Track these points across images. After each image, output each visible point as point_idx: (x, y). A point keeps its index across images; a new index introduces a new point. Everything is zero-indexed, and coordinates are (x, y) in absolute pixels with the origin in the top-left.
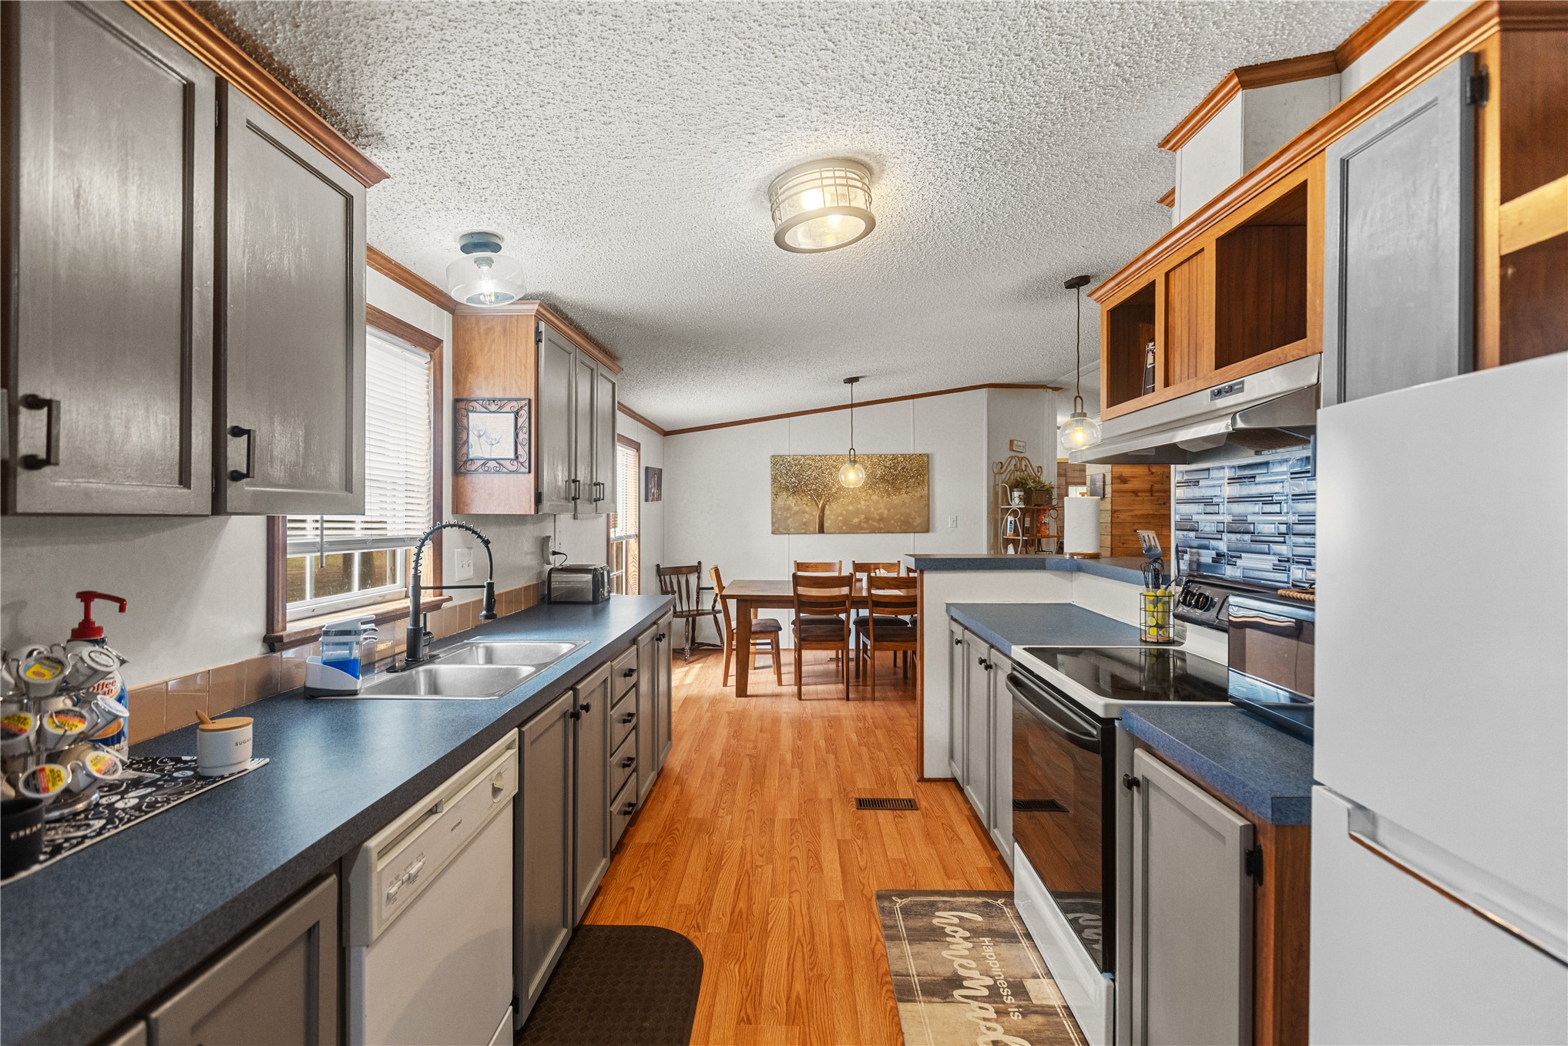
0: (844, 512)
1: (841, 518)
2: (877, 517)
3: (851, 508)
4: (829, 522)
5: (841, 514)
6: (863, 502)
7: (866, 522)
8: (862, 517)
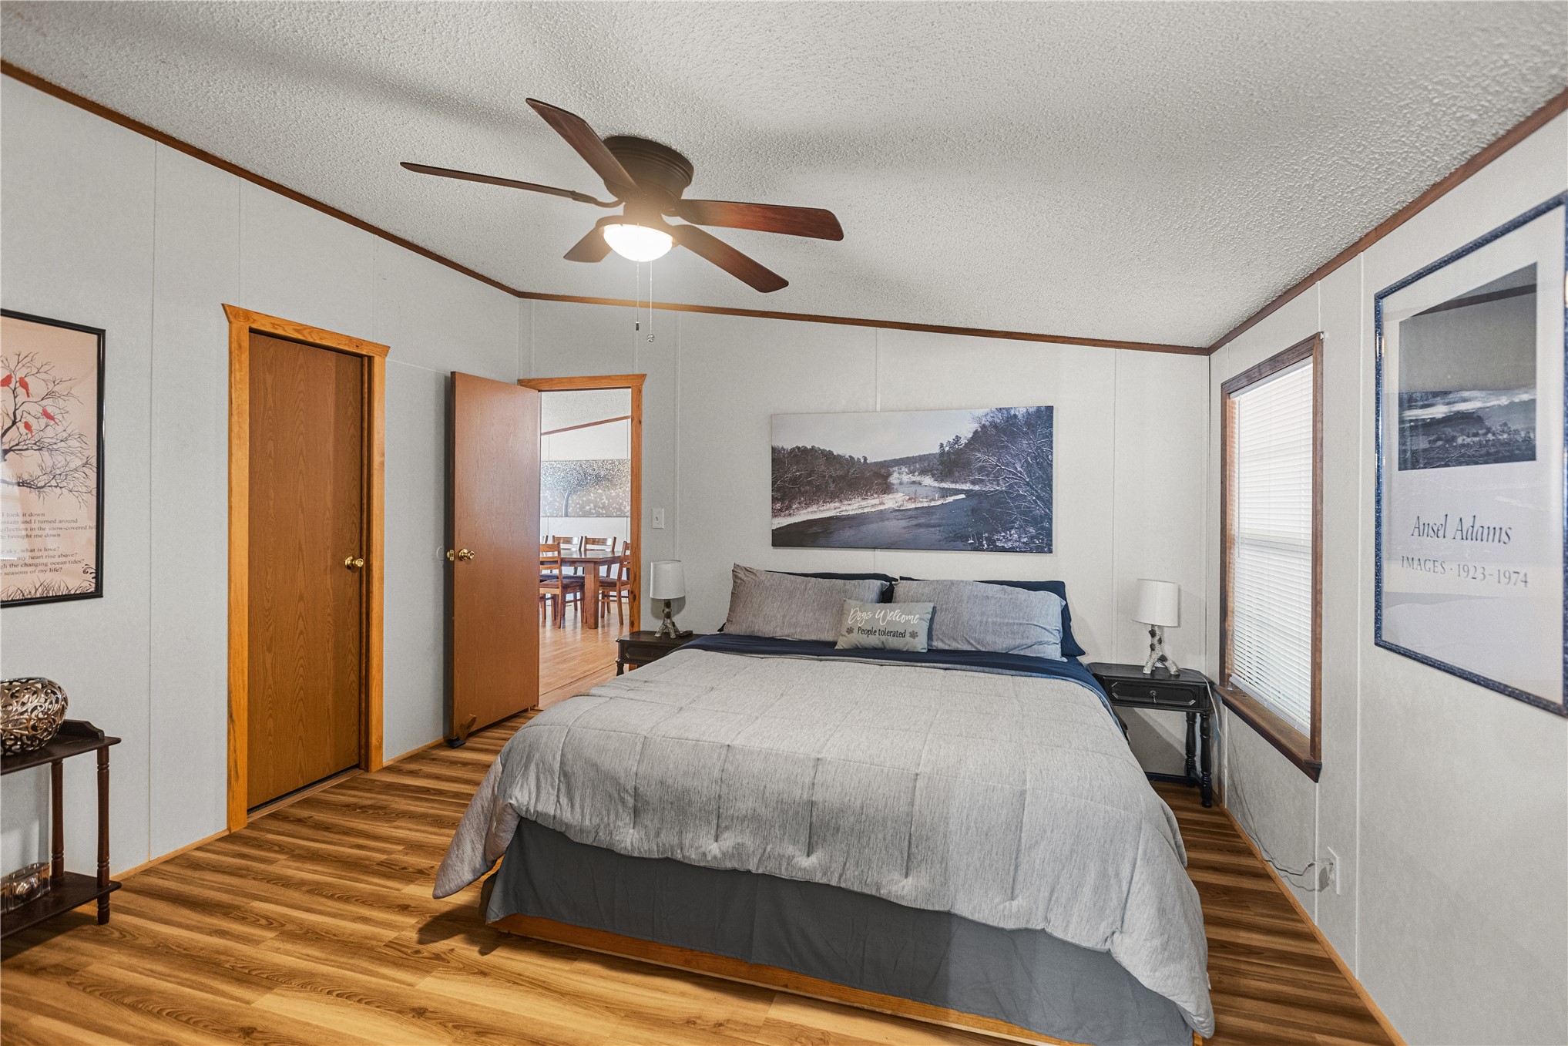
0: (580, 502)
1: (578, 506)
3: (585, 499)
5: (578, 503)
6: (592, 495)
7: (594, 509)
8: (592, 505)
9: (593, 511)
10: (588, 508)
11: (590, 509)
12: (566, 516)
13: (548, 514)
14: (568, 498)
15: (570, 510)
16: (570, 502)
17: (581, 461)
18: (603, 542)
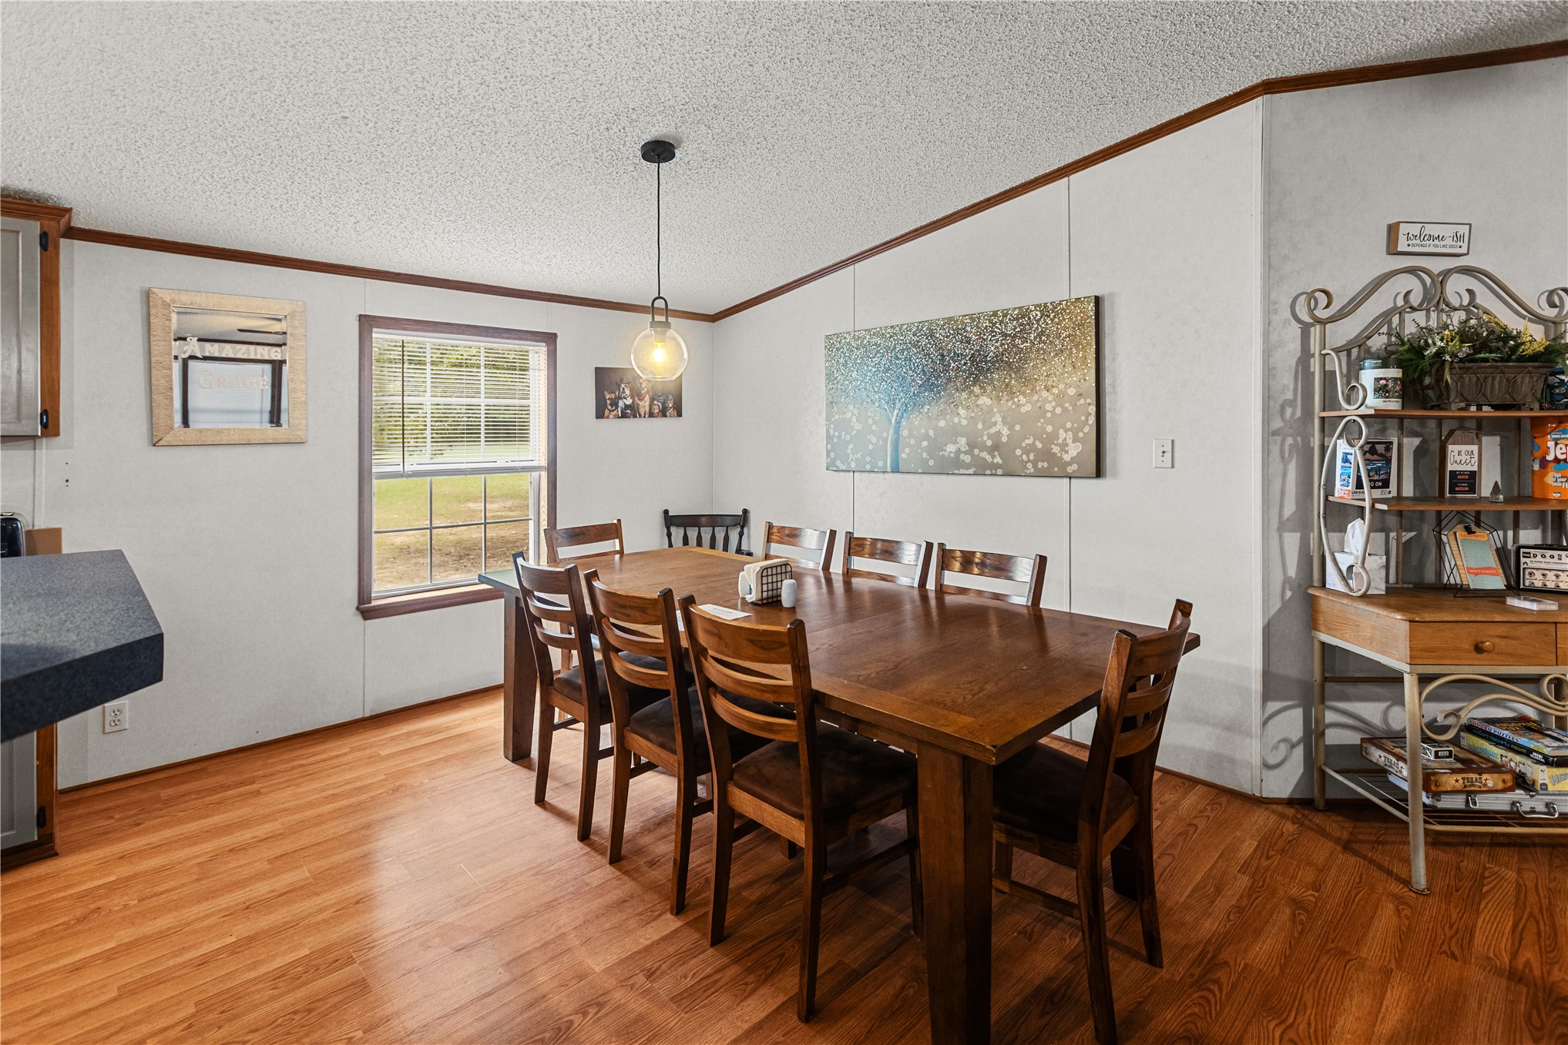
0: (931, 433)
1: (925, 444)
2: (989, 443)
3: (942, 423)
4: (907, 450)
5: (926, 437)
6: (962, 412)
7: (969, 452)
8: (962, 441)
9: (967, 459)
10: (951, 448)
11: (959, 452)
12: (896, 470)
13: (853, 465)
14: (898, 423)
15: (904, 456)
16: (905, 433)
17: (931, 322)
18: (1000, 566)
